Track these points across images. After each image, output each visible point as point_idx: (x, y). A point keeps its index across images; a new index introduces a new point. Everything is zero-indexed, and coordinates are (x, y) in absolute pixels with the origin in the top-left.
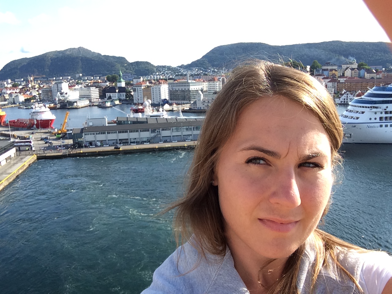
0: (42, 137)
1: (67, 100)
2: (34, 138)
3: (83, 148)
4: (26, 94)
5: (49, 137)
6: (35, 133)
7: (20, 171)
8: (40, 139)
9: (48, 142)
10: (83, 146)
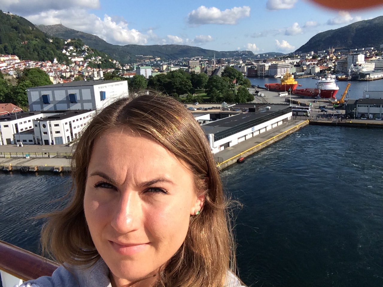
0: (321, 106)
1: (360, 72)
2: (314, 106)
3: (354, 119)
4: (322, 65)
5: (326, 106)
6: (316, 102)
7: (291, 132)
8: (318, 107)
9: (324, 111)
10: (354, 117)
